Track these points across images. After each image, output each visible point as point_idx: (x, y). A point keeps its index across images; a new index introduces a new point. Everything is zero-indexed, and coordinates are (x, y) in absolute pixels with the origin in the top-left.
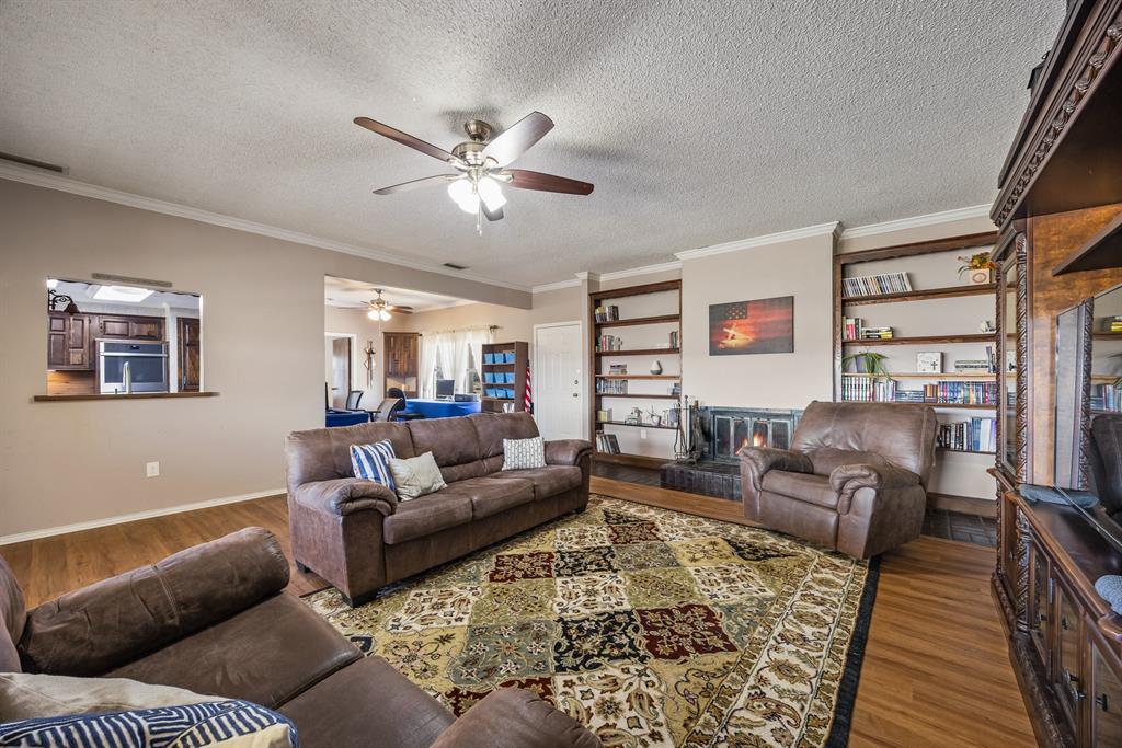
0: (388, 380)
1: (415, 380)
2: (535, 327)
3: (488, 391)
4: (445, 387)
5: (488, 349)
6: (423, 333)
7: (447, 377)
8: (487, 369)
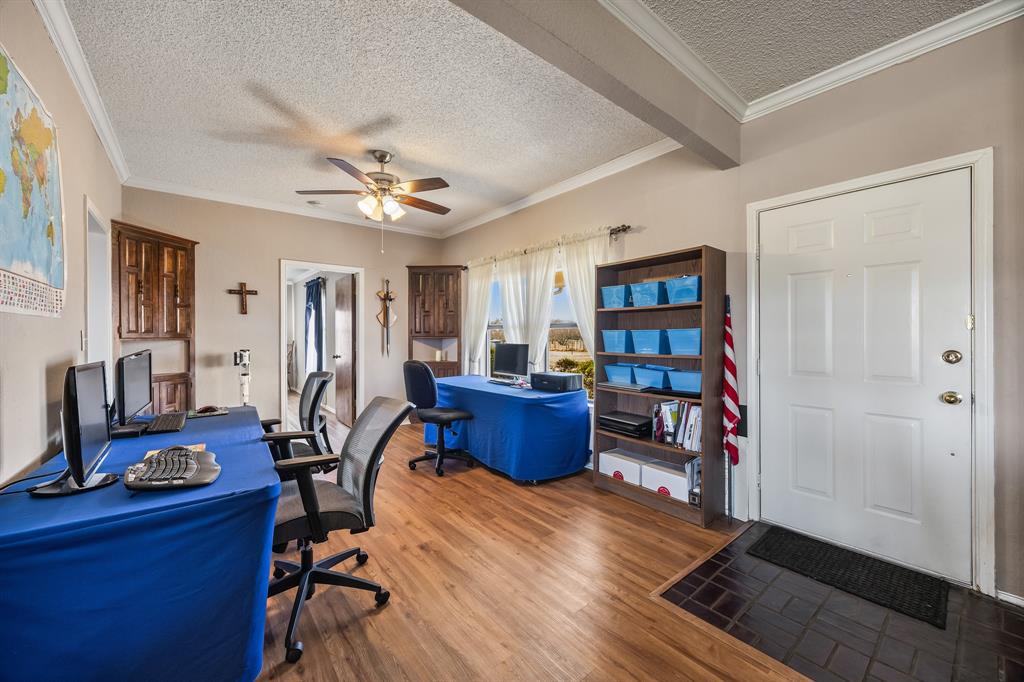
0: (416, 344)
1: (456, 344)
2: (752, 208)
3: (609, 369)
4: (509, 358)
5: (608, 275)
6: (469, 264)
7: (514, 338)
8: (606, 320)
